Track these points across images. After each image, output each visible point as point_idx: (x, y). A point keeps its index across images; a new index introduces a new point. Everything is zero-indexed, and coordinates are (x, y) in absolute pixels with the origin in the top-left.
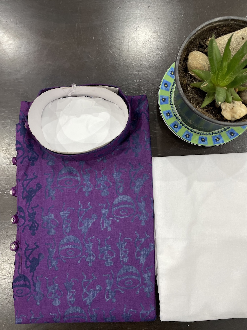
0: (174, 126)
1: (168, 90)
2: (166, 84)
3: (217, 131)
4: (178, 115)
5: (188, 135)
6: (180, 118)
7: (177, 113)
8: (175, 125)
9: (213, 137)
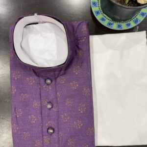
1: (96, 6)
2: (94, 3)
4: (109, 18)
5: (119, 26)
6: (110, 19)
7: (107, 17)
8: (110, 24)
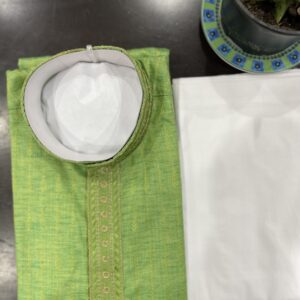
0: (237, 60)
3: (290, 48)
5: (258, 66)
9: (289, 57)
